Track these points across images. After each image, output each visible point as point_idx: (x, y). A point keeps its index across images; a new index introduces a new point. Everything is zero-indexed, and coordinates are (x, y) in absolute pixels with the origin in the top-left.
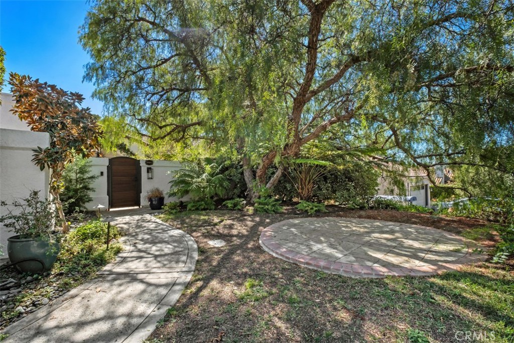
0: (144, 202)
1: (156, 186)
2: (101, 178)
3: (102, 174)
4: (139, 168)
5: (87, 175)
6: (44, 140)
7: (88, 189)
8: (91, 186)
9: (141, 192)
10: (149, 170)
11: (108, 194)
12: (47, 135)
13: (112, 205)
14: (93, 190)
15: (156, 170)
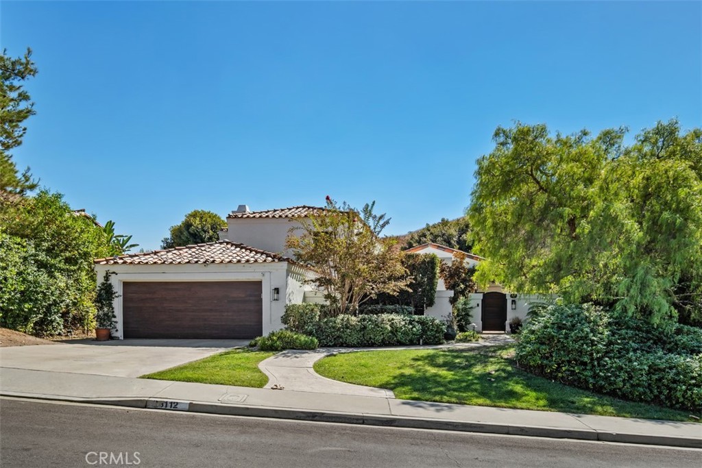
0: (508, 328)
1: (517, 316)
2: (477, 308)
3: (478, 305)
4: (506, 301)
5: (468, 306)
6: (451, 293)
7: (469, 316)
8: (470, 314)
9: (506, 320)
10: (513, 302)
11: (482, 320)
12: (453, 291)
13: (484, 329)
14: (471, 316)
15: (518, 303)
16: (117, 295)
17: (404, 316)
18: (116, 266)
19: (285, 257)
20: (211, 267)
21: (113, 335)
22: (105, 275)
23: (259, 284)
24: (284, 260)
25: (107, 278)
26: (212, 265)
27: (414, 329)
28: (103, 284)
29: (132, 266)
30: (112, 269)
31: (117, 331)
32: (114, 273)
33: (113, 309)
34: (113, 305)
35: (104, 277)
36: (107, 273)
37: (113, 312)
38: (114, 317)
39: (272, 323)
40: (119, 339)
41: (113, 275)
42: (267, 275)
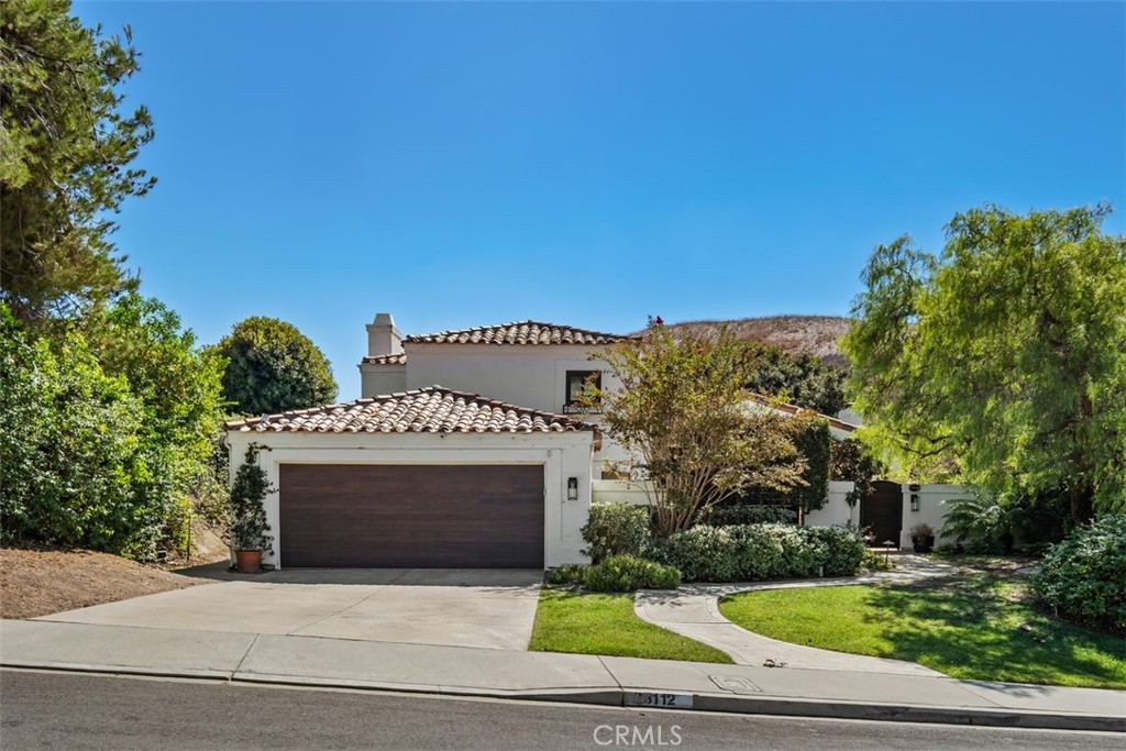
0: (906, 542)
1: (924, 521)
4: (899, 496)
9: (901, 528)
10: (914, 498)
15: (924, 499)
16: (270, 488)
17: (798, 528)
18: (269, 435)
19: (590, 424)
20: (452, 440)
21: (264, 562)
22: (247, 451)
23: (539, 470)
24: (587, 428)
25: (250, 456)
26: (456, 435)
27: (818, 550)
28: (243, 468)
29: (300, 434)
30: (261, 440)
31: (272, 553)
32: (264, 447)
33: (264, 513)
34: (264, 508)
35: (247, 455)
36: (251, 448)
37: (264, 520)
38: (268, 529)
39: (563, 541)
40: (273, 570)
41: (263, 453)
42: (556, 454)
